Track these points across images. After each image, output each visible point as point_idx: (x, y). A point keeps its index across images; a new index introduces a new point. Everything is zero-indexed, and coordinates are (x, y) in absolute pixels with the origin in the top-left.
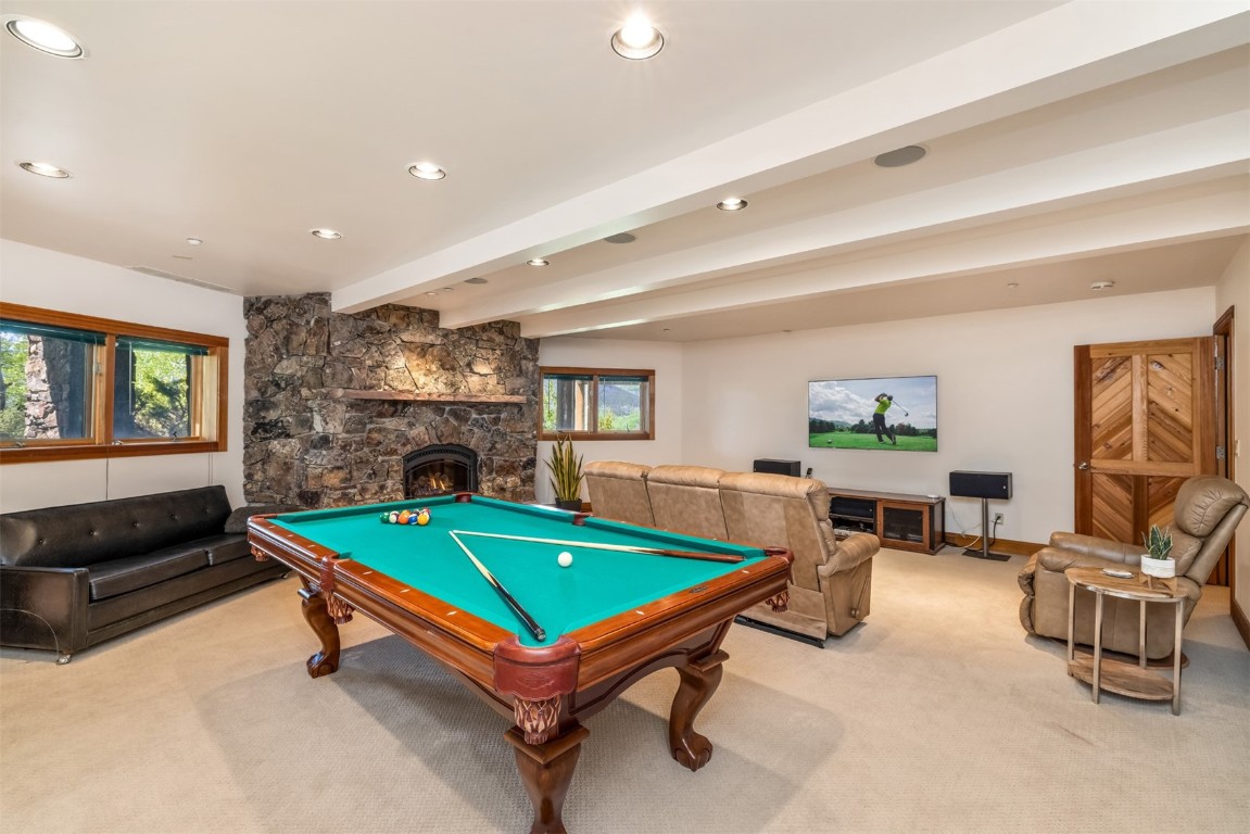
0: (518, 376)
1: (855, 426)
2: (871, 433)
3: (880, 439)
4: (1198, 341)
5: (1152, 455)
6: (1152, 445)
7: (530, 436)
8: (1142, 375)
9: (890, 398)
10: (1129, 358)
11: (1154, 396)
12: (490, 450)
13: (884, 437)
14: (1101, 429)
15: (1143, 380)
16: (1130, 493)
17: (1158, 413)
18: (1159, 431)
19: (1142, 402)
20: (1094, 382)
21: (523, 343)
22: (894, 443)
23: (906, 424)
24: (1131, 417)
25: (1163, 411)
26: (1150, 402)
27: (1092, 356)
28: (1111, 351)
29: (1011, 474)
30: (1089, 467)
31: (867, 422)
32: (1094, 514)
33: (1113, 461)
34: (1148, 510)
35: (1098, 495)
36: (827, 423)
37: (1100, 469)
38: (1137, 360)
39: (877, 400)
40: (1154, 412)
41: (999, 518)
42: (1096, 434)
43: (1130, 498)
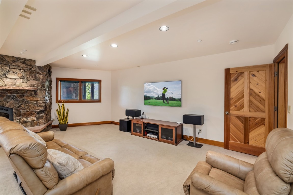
0: (34, 80)
1: (157, 97)
2: (161, 100)
3: (164, 102)
4: (268, 65)
5: (251, 109)
6: (251, 105)
7: (41, 102)
8: (248, 79)
9: (167, 89)
10: (243, 73)
11: (252, 87)
12: (18, 107)
13: (165, 101)
14: (233, 100)
15: (248, 81)
16: (243, 123)
17: (253, 94)
18: (253, 100)
19: (248, 89)
20: (231, 82)
21: (37, 68)
22: (168, 103)
23: (172, 97)
24: (243, 95)
25: (255, 93)
26: (251, 89)
27: (230, 73)
28: (237, 70)
29: (203, 116)
30: (229, 113)
31: (160, 96)
32: (231, 131)
33: (237, 111)
34: (249, 130)
35: (232, 124)
36: (148, 97)
37: (232, 114)
38: (246, 74)
39: (163, 89)
40: (252, 93)
41: (200, 131)
42: (232, 102)
43: (243, 125)
